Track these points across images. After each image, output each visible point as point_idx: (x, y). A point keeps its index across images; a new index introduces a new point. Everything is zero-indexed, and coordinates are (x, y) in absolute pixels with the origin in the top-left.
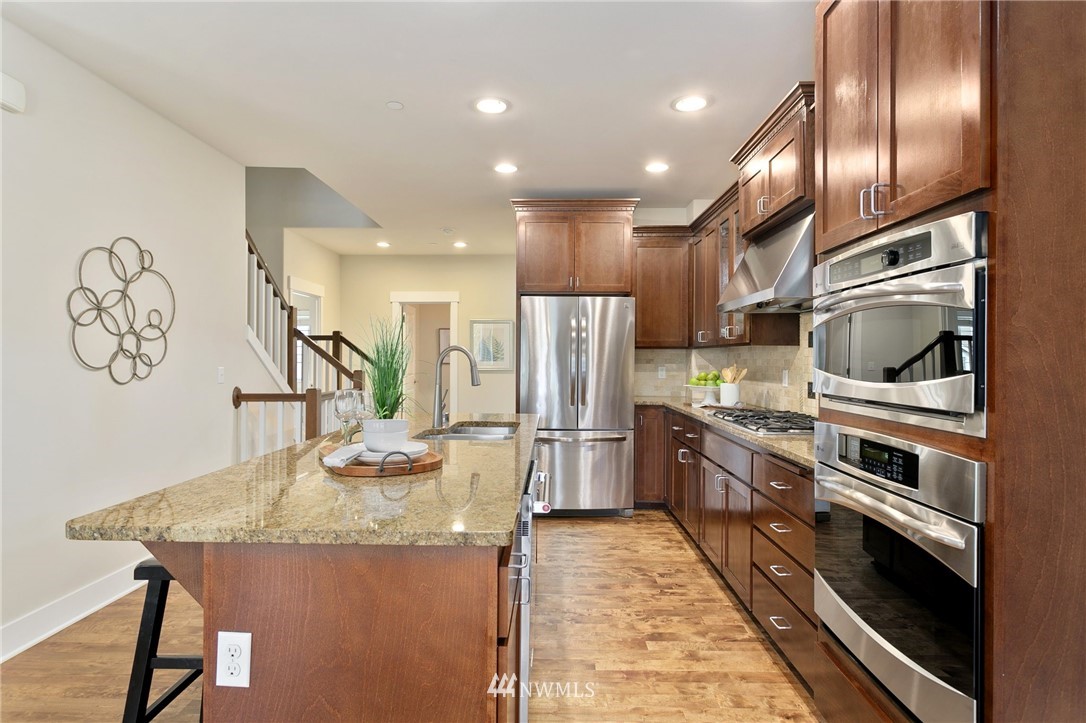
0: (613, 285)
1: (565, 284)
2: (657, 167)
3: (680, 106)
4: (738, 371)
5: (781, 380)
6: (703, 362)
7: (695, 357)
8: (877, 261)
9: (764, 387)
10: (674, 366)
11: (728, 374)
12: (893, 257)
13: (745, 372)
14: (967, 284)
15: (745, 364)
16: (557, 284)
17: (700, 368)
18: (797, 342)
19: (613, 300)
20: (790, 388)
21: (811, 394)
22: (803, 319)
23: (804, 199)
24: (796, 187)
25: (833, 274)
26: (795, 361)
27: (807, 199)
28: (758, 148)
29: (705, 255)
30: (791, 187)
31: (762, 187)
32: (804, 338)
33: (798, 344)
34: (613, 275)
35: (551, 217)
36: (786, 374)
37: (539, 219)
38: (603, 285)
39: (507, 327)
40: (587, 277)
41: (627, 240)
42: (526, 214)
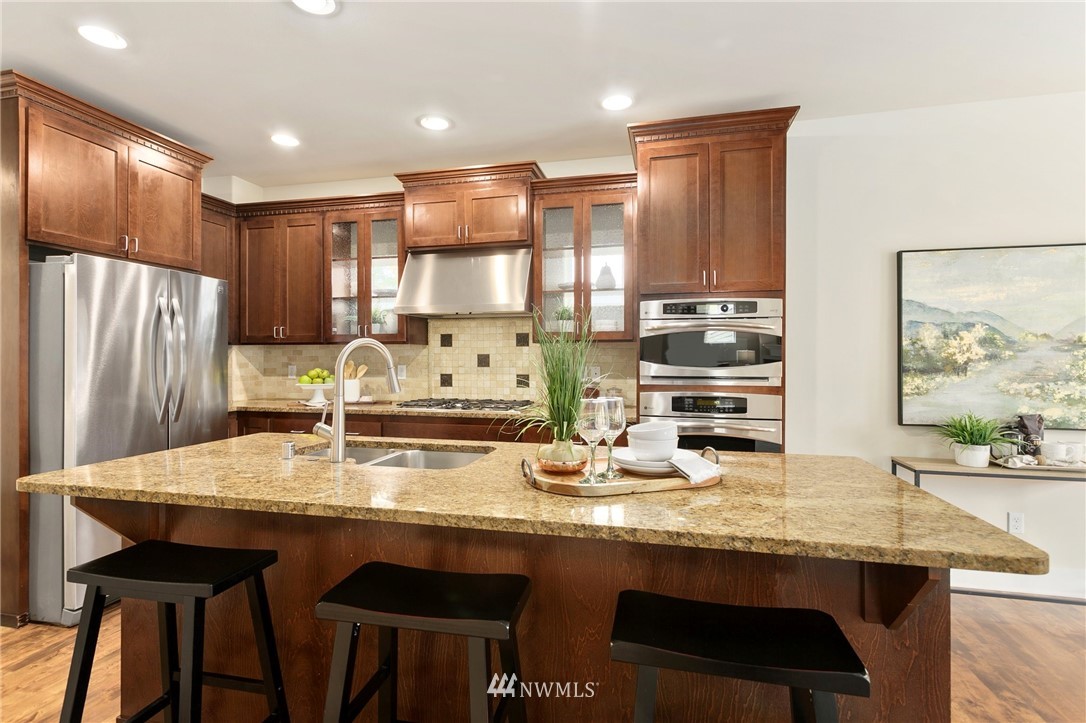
0: (179, 258)
1: (115, 244)
5: (397, 374)
7: (236, 354)
12: (724, 310)
14: (780, 325)
16: (101, 242)
17: (241, 366)
18: (424, 342)
20: (410, 380)
21: (446, 380)
22: (432, 324)
23: (526, 243)
24: (521, 231)
25: (667, 309)
26: (419, 358)
27: (529, 242)
28: (446, 181)
29: (284, 243)
30: (512, 229)
31: (461, 217)
32: (435, 339)
33: (426, 343)
34: (180, 246)
35: (89, 133)
36: (402, 367)
37: (66, 127)
38: (167, 256)
40: (146, 242)
41: (196, 204)
42: (43, 109)
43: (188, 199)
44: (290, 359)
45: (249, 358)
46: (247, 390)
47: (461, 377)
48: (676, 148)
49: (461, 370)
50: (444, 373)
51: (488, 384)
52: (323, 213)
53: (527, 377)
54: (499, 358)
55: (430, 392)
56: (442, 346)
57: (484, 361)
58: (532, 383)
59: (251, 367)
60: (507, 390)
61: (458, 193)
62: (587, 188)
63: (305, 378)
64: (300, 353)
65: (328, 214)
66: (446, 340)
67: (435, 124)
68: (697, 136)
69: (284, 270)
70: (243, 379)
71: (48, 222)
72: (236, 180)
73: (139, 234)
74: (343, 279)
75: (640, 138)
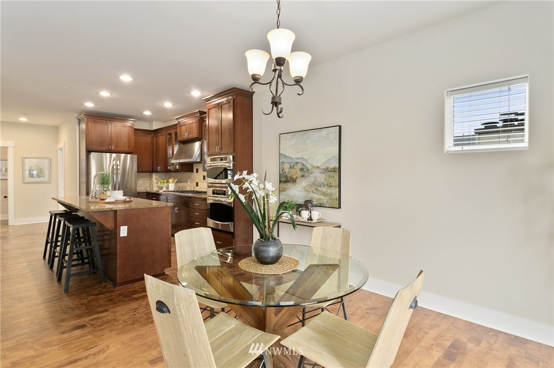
0: (126, 149)
1: (107, 148)
2: (147, 113)
3: (164, 105)
4: (174, 180)
5: (187, 182)
6: (157, 177)
7: (154, 176)
8: (219, 159)
9: (181, 185)
10: (145, 179)
11: (171, 180)
12: (222, 160)
13: (176, 180)
14: (232, 165)
15: (177, 178)
16: (104, 148)
17: (156, 179)
18: (193, 172)
19: (129, 155)
20: (190, 184)
21: (197, 185)
22: (194, 165)
24: (197, 134)
25: (211, 160)
26: (192, 177)
27: (200, 138)
28: (184, 119)
29: (160, 141)
32: (195, 170)
34: (127, 146)
35: (101, 122)
36: (189, 180)
37: (95, 122)
38: (123, 149)
39: (46, 161)
40: (116, 146)
41: (132, 134)
42: (90, 120)
43: (130, 132)
47: (200, 183)
48: (213, 105)
49: (200, 181)
50: (197, 182)
55: (194, 188)
56: (196, 172)
57: (204, 178)
63: (163, 183)
65: (168, 131)
68: (217, 100)
69: (160, 149)
71: (91, 145)
72: (154, 122)
73: (115, 145)
74: (170, 152)
75: (207, 103)
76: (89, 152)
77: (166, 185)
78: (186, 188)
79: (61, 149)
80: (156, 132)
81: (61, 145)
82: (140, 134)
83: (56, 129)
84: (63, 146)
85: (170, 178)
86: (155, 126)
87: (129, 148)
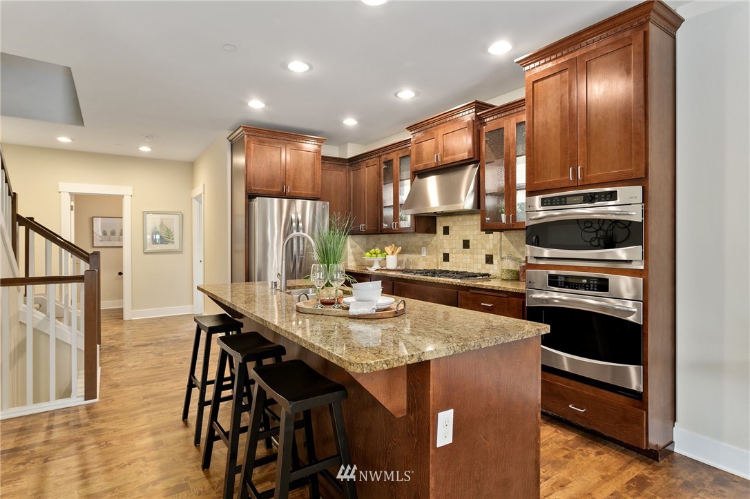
0: (310, 193)
1: (279, 190)
3: (400, 94)
4: (395, 249)
5: (420, 253)
7: (349, 240)
8: (580, 199)
9: (405, 257)
11: (388, 249)
12: (590, 200)
16: (274, 190)
17: (352, 247)
20: (428, 257)
21: (446, 258)
22: (438, 220)
23: (473, 160)
24: (469, 152)
25: (544, 202)
26: (432, 242)
27: (475, 159)
28: (430, 126)
29: (365, 178)
30: (464, 152)
31: (437, 148)
32: (440, 230)
33: (435, 232)
34: (310, 186)
35: (270, 142)
36: (424, 249)
37: (261, 142)
38: (304, 193)
39: (176, 217)
40: (294, 187)
41: (318, 164)
42: (253, 137)
43: (314, 162)
44: (376, 243)
45: (357, 243)
46: (356, 260)
47: (454, 255)
48: (551, 69)
49: (454, 251)
50: (445, 252)
51: (468, 260)
52: (380, 157)
53: (491, 256)
54: (475, 242)
55: (438, 266)
56: (444, 234)
57: (466, 244)
58: (495, 261)
59: (358, 247)
60: (479, 266)
61: (436, 133)
62: (512, 112)
63: (368, 254)
64: (379, 239)
65: (382, 157)
66: (446, 231)
67: (407, 95)
68: (568, 53)
69: (365, 192)
70: (354, 254)
71: (254, 184)
72: (349, 145)
73: (291, 184)
74: (388, 195)
75: (527, 68)
76: (250, 196)
77: (380, 257)
78: (416, 264)
79: (198, 198)
80: (355, 162)
81: (198, 190)
82: (328, 165)
83: (190, 167)
84: (202, 192)
85: (386, 244)
86: (351, 151)
87: (313, 189)
